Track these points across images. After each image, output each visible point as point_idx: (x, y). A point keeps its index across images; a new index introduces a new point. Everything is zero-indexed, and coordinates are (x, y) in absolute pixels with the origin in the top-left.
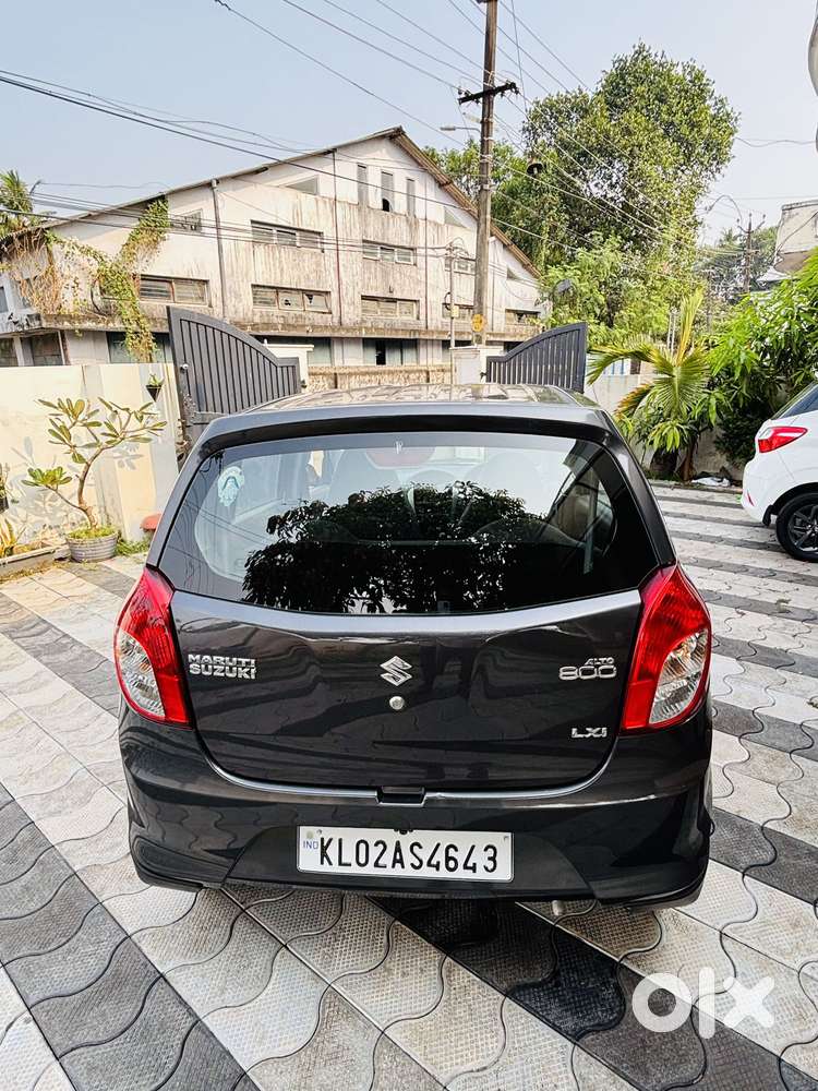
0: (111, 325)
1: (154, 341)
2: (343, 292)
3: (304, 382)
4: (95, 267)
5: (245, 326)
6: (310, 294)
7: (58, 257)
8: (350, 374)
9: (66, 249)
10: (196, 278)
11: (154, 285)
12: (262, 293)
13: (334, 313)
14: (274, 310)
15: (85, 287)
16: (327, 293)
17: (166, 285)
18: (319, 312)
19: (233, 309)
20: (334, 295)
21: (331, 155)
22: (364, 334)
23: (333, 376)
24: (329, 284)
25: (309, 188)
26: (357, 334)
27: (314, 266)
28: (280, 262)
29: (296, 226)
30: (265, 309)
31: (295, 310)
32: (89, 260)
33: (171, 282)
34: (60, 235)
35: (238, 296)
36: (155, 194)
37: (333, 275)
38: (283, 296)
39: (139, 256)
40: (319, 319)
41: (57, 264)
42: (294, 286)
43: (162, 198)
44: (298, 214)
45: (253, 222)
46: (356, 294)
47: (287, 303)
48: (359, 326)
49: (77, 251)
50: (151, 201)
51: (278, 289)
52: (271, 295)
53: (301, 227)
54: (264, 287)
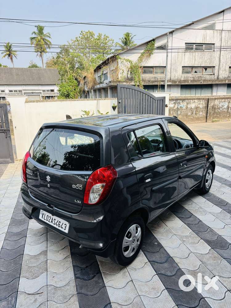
0: (131, 83)
1: (143, 88)
2: (221, 66)
3: (167, 105)
4: (129, 65)
5: (176, 82)
6: (206, 68)
7: (119, 63)
8: (215, 99)
9: (122, 60)
10: (162, 66)
11: (148, 69)
12: (186, 69)
13: (215, 74)
14: (190, 75)
15: (126, 72)
16: (214, 67)
17: (152, 69)
18: (209, 75)
19: (174, 76)
20: (217, 68)
21: (223, 13)
22: (227, 82)
23: (207, 100)
24: (215, 63)
25: (211, 27)
26: (224, 82)
27: (209, 57)
28: (195, 57)
29: (204, 43)
30: (186, 75)
31: (199, 74)
32: (128, 63)
33: (153, 68)
34: (120, 56)
35: (176, 71)
36: (151, 39)
37: (217, 59)
38: (194, 70)
39: (143, 60)
40: (208, 77)
41: (119, 65)
42: (199, 66)
43: (154, 40)
44: (205, 38)
45: (186, 43)
46: (227, 66)
47: (196, 72)
48: (225, 79)
49: (125, 61)
50: (150, 42)
51: (192, 67)
52: (190, 69)
53: (205, 43)
54: (187, 67)
